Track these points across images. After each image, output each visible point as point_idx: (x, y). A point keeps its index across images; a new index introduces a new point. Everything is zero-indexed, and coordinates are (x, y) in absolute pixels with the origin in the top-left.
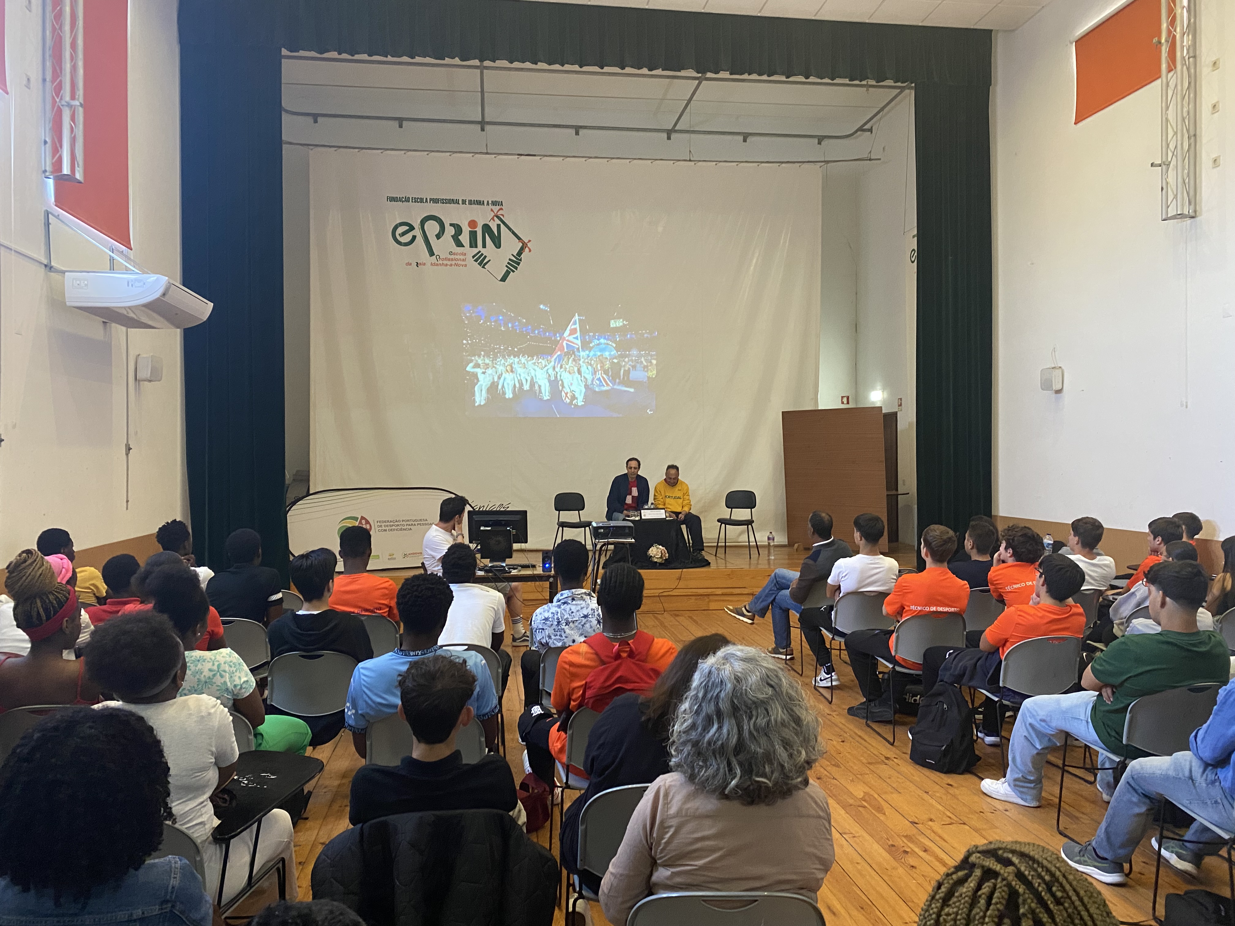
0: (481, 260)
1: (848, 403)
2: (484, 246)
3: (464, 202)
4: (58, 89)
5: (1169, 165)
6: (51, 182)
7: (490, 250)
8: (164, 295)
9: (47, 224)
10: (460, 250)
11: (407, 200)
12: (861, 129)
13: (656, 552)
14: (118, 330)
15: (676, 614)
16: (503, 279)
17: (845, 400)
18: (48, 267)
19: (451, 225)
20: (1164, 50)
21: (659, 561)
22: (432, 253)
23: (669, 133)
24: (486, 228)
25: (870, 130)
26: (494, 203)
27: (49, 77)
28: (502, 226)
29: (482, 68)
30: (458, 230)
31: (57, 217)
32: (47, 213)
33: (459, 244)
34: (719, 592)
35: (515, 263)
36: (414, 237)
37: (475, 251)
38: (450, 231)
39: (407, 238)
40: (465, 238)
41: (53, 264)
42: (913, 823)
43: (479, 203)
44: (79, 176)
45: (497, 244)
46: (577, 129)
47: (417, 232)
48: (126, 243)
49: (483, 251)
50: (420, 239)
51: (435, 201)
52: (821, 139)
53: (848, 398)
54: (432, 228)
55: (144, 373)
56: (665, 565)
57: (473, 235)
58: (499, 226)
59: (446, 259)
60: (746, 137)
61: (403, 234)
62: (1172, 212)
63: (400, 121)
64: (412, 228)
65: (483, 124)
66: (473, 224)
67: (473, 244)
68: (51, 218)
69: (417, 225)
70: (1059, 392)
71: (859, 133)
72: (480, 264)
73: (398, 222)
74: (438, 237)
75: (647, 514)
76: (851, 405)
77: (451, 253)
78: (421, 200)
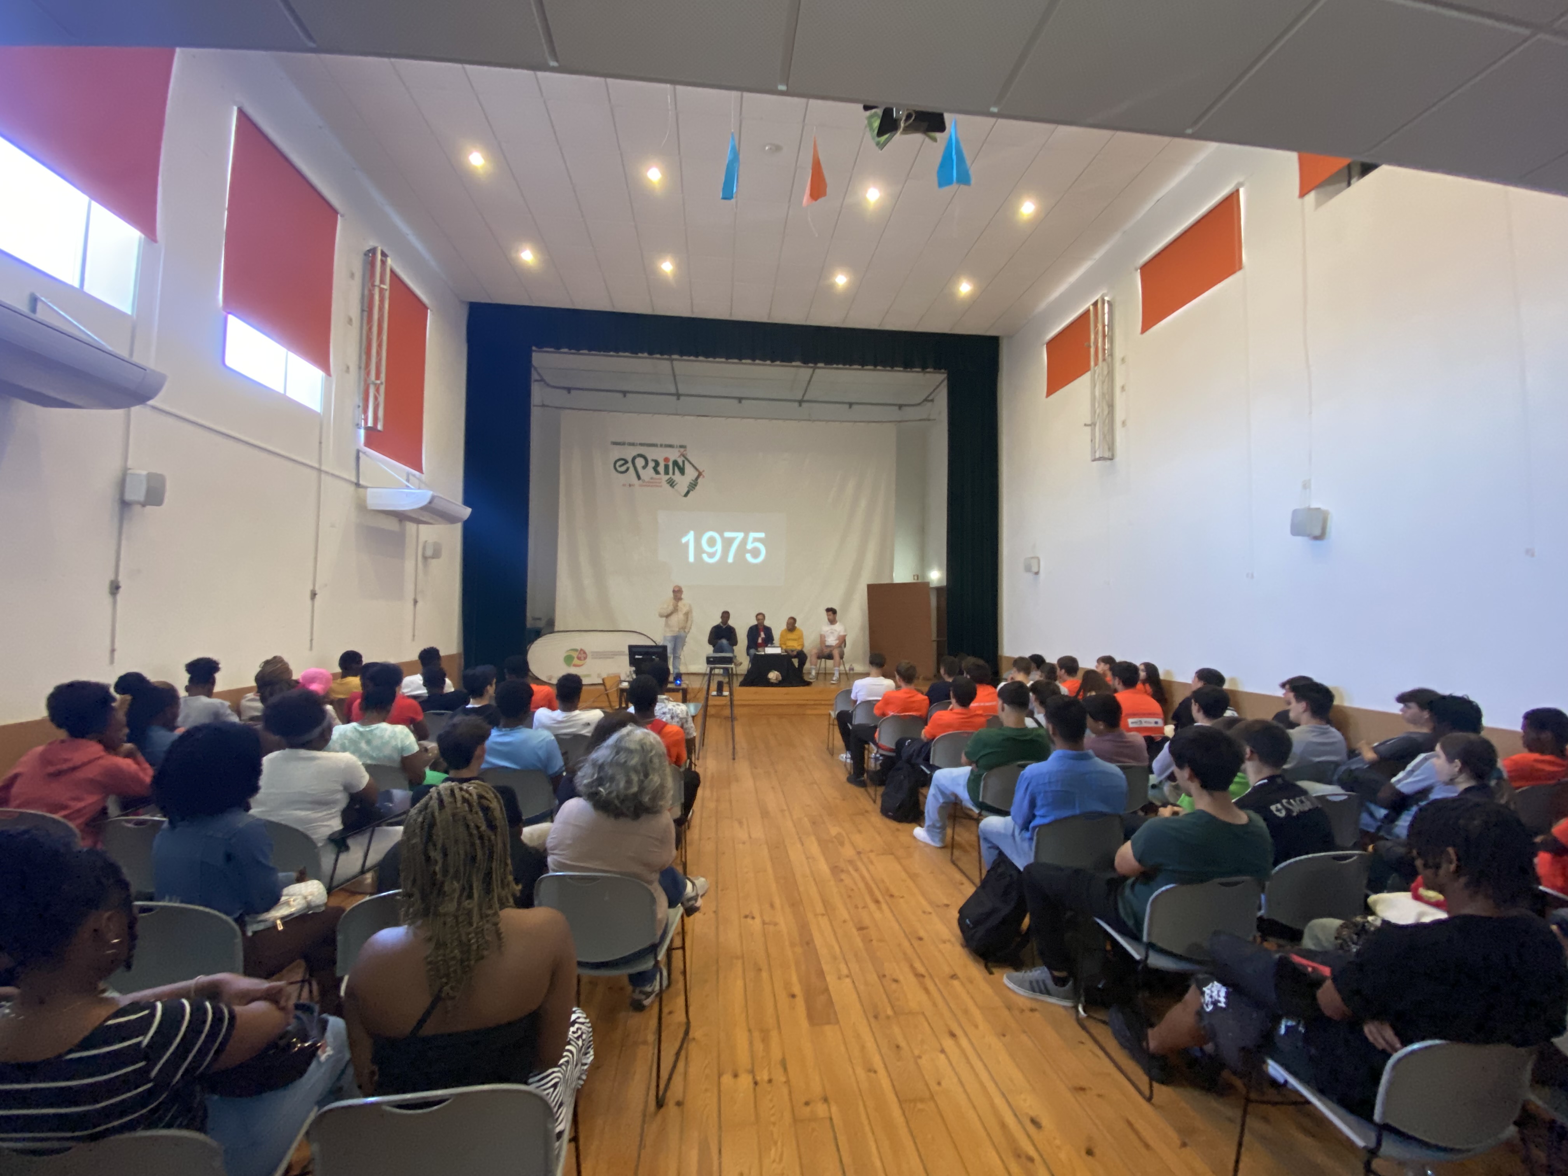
0: (671, 483)
1: (918, 579)
2: (674, 473)
3: (661, 446)
4: (368, 374)
5: (1095, 425)
6: (362, 432)
7: (677, 477)
8: (430, 502)
9: (358, 458)
10: (658, 476)
11: (623, 444)
12: (926, 400)
13: (773, 675)
14: (411, 527)
15: (781, 716)
16: (686, 495)
17: (916, 578)
18: (358, 485)
19: (653, 460)
20: (1092, 350)
21: (775, 681)
22: (639, 477)
23: (800, 402)
24: (675, 463)
25: (932, 401)
26: (681, 447)
27: (363, 366)
28: (686, 462)
29: (672, 360)
30: (657, 463)
31: (364, 453)
32: (358, 452)
33: (657, 472)
34: (812, 702)
35: (693, 485)
36: (628, 469)
37: (667, 477)
38: (651, 464)
39: (623, 469)
40: (661, 469)
41: (361, 482)
42: (859, 853)
43: (671, 446)
44: (380, 427)
45: (682, 471)
46: (740, 399)
47: (630, 465)
48: (420, 470)
49: (673, 477)
50: (632, 470)
51: (642, 445)
52: (900, 406)
53: (918, 576)
54: (640, 462)
55: (429, 553)
56: (779, 684)
57: (667, 467)
58: (683, 462)
59: (649, 482)
60: (851, 405)
61: (621, 466)
62: (1097, 456)
63: (625, 393)
64: (626, 462)
65: (678, 396)
66: (666, 460)
67: (667, 473)
68: (361, 454)
69: (630, 460)
70: (1037, 573)
71: (925, 403)
72: (671, 485)
73: (617, 458)
74: (644, 467)
75: (769, 650)
76: (920, 581)
77: (652, 478)
78: (633, 444)
